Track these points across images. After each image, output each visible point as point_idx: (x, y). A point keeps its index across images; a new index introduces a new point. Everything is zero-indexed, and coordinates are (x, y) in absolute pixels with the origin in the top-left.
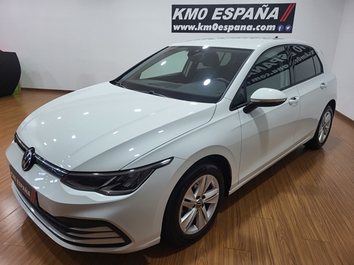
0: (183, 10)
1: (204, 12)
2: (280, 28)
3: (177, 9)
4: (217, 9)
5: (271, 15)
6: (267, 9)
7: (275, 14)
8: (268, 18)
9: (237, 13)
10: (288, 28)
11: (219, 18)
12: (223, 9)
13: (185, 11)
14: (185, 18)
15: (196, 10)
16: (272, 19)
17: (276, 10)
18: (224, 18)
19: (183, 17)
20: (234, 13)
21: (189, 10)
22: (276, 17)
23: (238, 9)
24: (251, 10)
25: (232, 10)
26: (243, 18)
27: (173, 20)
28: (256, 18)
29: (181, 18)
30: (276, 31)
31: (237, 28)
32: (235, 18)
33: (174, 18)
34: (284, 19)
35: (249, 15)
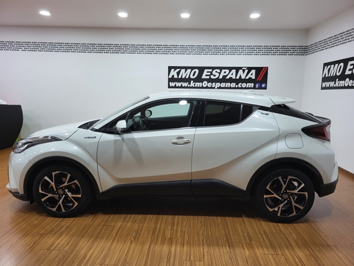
0: (178, 70)
1: (195, 72)
2: (257, 86)
3: (173, 70)
4: (206, 71)
5: (249, 76)
6: (246, 71)
7: (253, 75)
8: (247, 78)
9: (222, 74)
10: (263, 86)
11: (208, 77)
12: (211, 70)
13: (180, 71)
14: (180, 77)
15: (189, 71)
16: (250, 78)
17: (253, 72)
18: (212, 77)
19: (178, 76)
20: (220, 73)
21: (183, 70)
22: (253, 77)
23: (223, 71)
24: (234, 71)
25: (219, 71)
26: (228, 77)
27: (169, 79)
28: (238, 77)
29: (176, 76)
30: (254, 88)
31: (223, 85)
32: (221, 77)
33: (170, 77)
34: (260, 78)
35: (232, 75)
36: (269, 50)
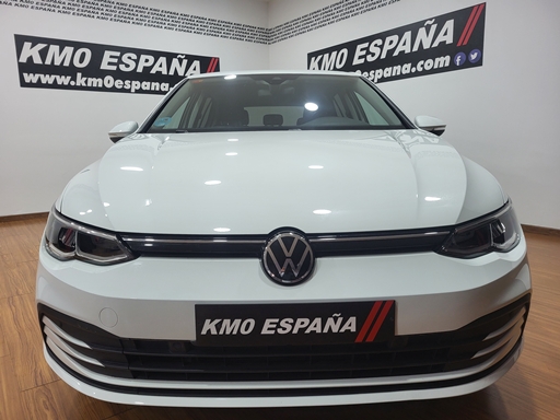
0: (41, 46)
1: (83, 55)
3: (27, 45)
4: (107, 54)
6: (185, 62)
7: (196, 69)
9: (142, 63)
11: (114, 68)
12: (118, 54)
13: (46, 49)
15: (68, 50)
17: (196, 63)
18: (122, 67)
20: (137, 61)
21: (55, 48)
23: (143, 57)
24: (163, 60)
25: (134, 56)
26: (153, 71)
27: (20, 65)
28: (171, 73)
32: (140, 70)
33: (23, 59)
35: (160, 67)
36: (216, 28)
